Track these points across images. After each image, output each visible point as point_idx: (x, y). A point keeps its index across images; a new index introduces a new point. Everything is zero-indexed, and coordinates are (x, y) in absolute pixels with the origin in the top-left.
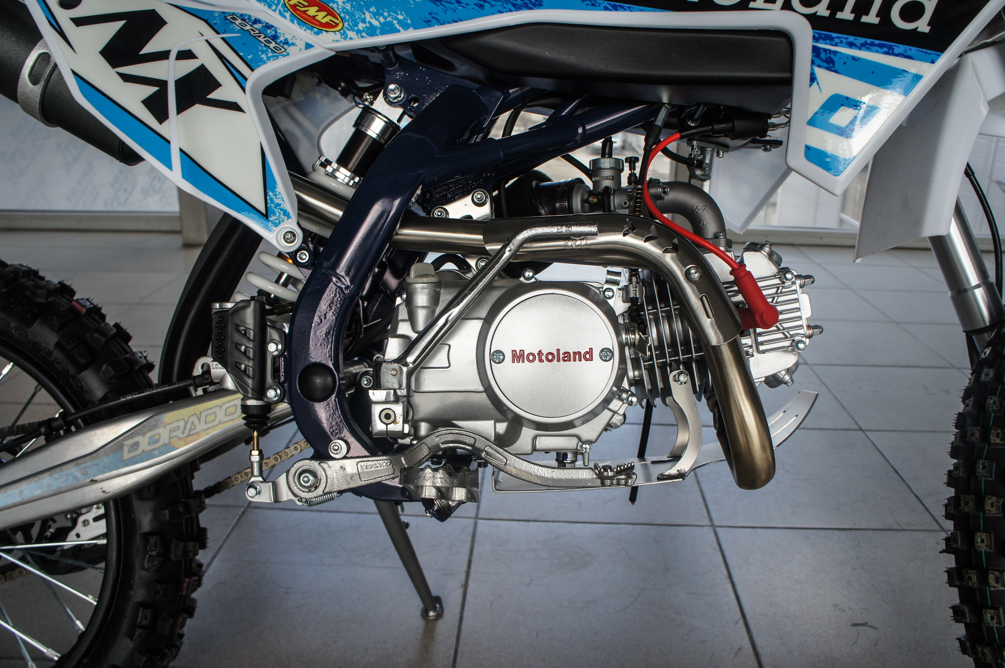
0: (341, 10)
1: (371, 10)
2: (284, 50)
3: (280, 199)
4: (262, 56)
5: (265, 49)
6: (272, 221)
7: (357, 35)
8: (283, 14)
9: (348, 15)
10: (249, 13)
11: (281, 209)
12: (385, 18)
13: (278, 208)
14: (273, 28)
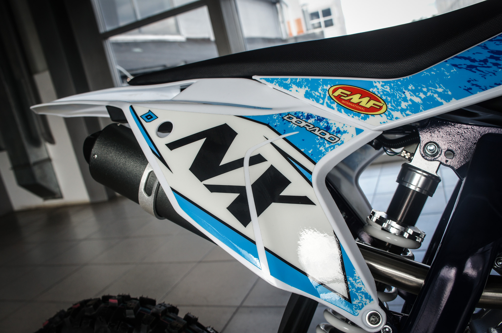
0: (381, 93)
1: (410, 88)
2: (338, 139)
3: (360, 283)
4: (320, 149)
5: (321, 141)
6: (355, 305)
7: (402, 114)
8: (330, 105)
9: (389, 97)
10: (301, 110)
11: (363, 293)
12: (425, 93)
13: (359, 292)
14: (325, 120)
